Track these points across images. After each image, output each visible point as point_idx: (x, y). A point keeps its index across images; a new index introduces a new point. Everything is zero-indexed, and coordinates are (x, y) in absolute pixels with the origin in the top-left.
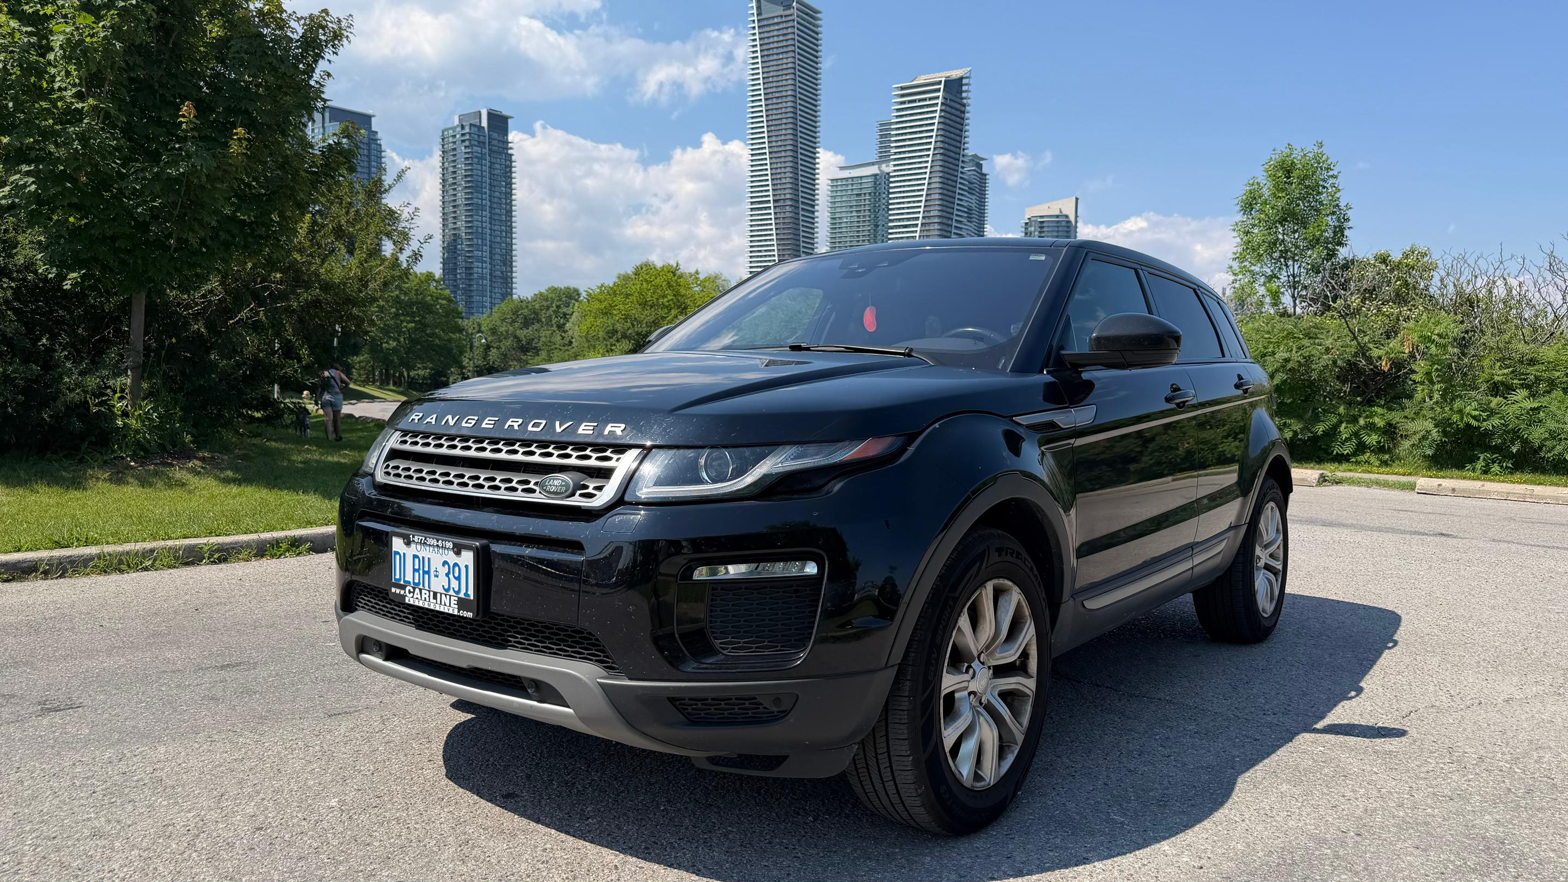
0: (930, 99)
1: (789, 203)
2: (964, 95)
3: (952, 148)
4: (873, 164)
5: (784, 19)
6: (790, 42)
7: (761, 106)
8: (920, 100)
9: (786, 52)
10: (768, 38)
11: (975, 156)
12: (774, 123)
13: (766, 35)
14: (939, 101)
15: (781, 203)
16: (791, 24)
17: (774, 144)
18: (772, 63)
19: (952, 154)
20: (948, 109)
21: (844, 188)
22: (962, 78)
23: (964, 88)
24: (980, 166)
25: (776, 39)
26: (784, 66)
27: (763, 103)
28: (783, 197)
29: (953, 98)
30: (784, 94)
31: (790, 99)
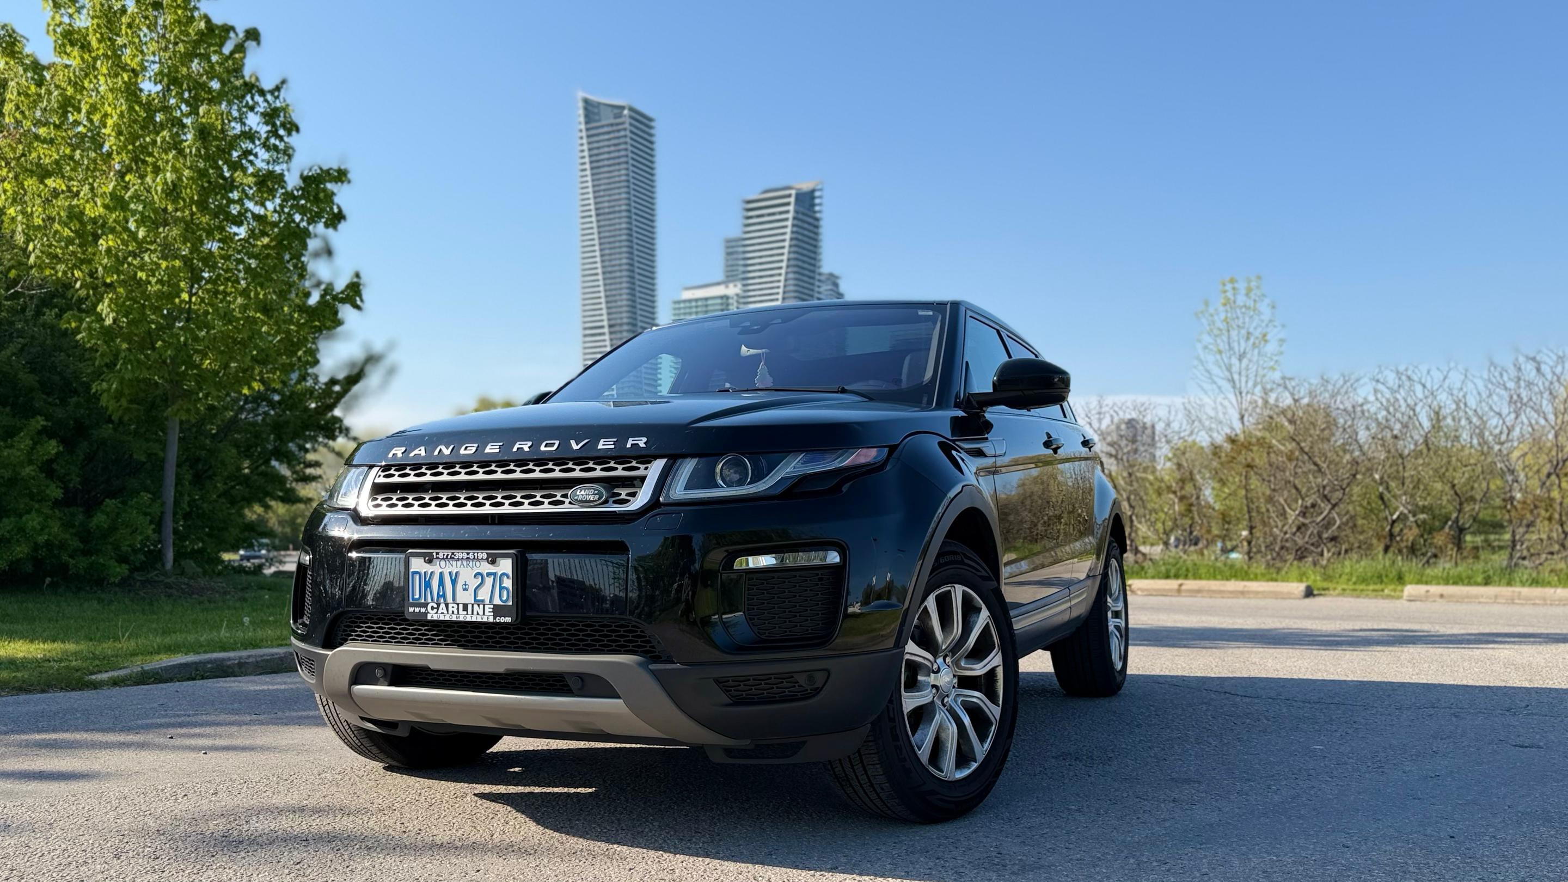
0: (781, 213)
1: (625, 327)
2: (817, 208)
3: (806, 266)
4: (718, 284)
5: (615, 128)
6: (623, 153)
7: (591, 222)
8: (769, 215)
9: (619, 164)
10: (598, 148)
11: (831, 275)
12: (607, 240)
13: (596, 145)
14: (790, 215)
15: (617, 328)
16: (622, 133)
17: (607, 263)
18: (602, 176)
19: (806, 272)
20: (800, 223)
21: (688, 311)
22: (813, 191)
23: (817, 201)
24: (836, 285)
25: (606, 149)
26: (617, 179)
27: (594, 219)
28: (619, 321)
29: (806, 212)
30: (617, 209)
31: (624, 214)
